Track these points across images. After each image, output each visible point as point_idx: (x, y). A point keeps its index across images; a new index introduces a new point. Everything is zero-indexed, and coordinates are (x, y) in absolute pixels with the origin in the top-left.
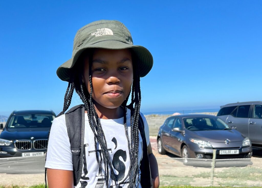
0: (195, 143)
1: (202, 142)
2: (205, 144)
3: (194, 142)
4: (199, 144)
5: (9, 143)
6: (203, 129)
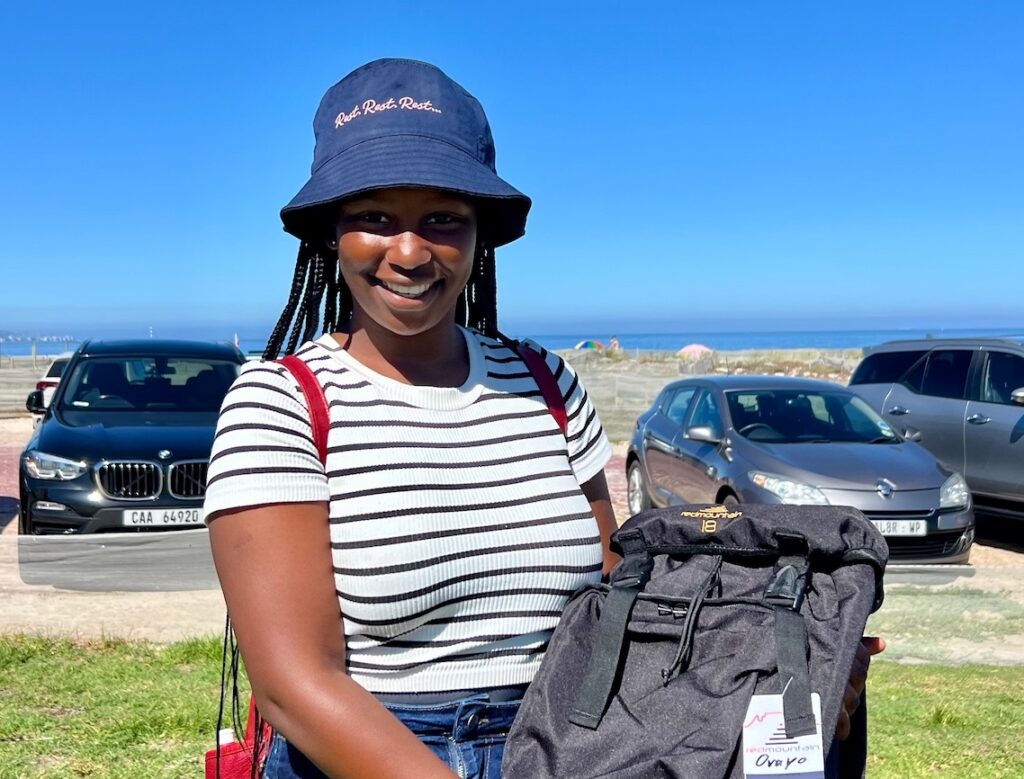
0: (770, 488)
3: (765, 486)
5: (75, 471)
6: (800, 437)
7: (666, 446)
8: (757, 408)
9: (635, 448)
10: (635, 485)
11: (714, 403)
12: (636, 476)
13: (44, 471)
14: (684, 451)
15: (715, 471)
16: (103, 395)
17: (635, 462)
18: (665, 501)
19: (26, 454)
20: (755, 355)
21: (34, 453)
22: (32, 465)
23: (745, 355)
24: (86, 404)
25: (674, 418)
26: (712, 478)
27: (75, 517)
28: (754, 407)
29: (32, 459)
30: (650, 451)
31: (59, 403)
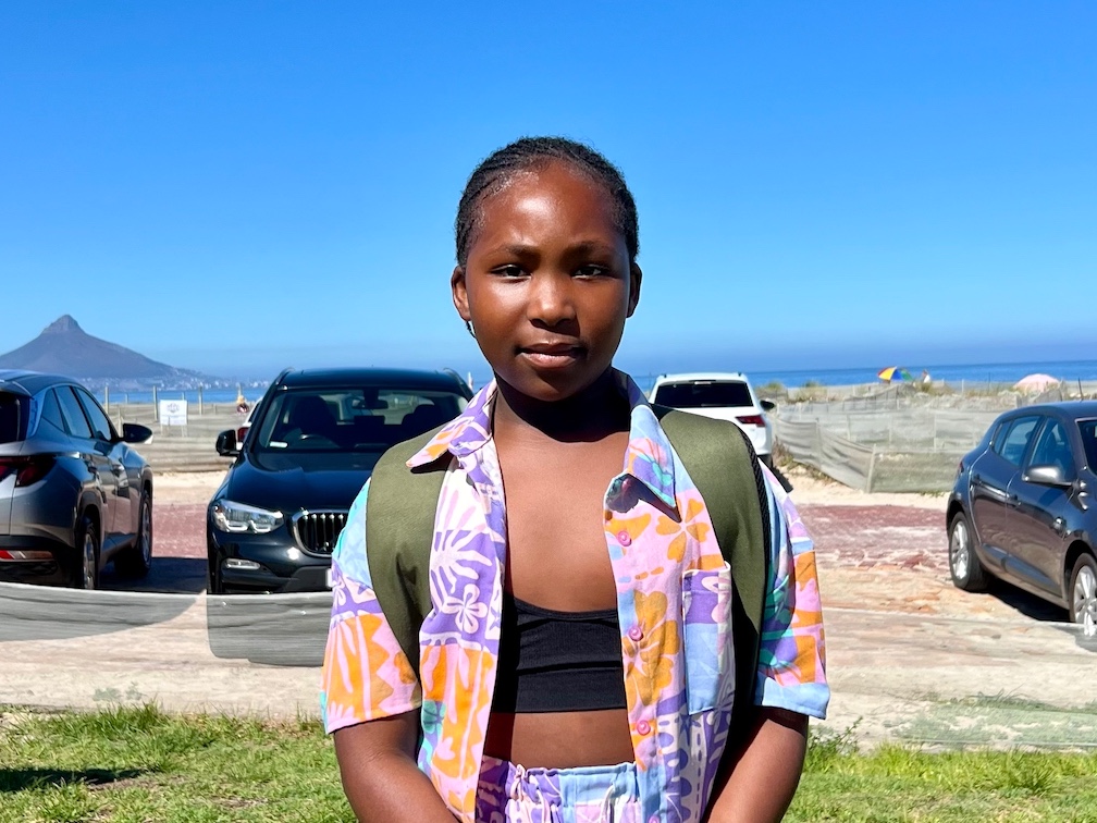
5: (270, 523)
7: (999, 494)
9: (959, 495)
10: (958, 544)
11: (1064, 437)
12: (960, 532)
13: (235, 523)
14: (1023, 498)
15: (1064, 523)
16: (305, 434)
17: (959, 514)
18: (999, 563)
19: (215, 504)
21: (222, 501)
22: (220, 516)
24: (284, 445)
25: (1011, 457)
26: (1058, 532)
27: (270, 577)
29: (221, 509)
30: (978, 501)
31: (255, 447)
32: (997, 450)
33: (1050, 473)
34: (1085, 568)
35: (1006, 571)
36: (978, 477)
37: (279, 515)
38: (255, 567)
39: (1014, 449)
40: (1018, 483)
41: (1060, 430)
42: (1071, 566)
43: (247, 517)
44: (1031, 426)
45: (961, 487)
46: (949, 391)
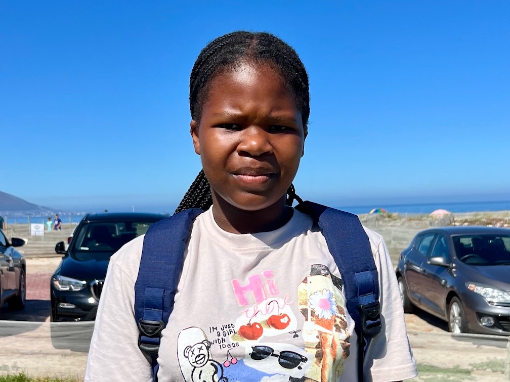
0: (478, 292)
1: (494, 292)
2: (499, 295)
3: (475, 291)
4: (485, 296)
5: (80, 286)
6: (496, 262)
7: (418, 268)
8: (472, 245)
9: (400, 270)
11: (446, 243)
13: (64, 286)
14: (428, 271)
15: (446, 282)
16: (97, 243)
17: (400, 278)
18: (417, 300)
19: (54, 277)
20: (476, 215)
21: (58, 276)
22: (57, 283)
23: (470, 215)
24: (87, 249)
25: (423, 252)
26: (444, 286)
27: (80, 311)
28: (470, 244)
29: (57, 280)
30: (408, 271)
31: (73, 250)
32: (417, 249)
33: (439, 260)
34: (455, 303)
35: (421, 304)
36: (408, 261)
37: (84, 282)
38: (73, 307)
39: (424, 248)
40: (426, 265)
41: (445, 240)
42: (449, 301)
43: (69, 283)
44: (432, 238)
45: (401, 265)
46: (400, 218)
